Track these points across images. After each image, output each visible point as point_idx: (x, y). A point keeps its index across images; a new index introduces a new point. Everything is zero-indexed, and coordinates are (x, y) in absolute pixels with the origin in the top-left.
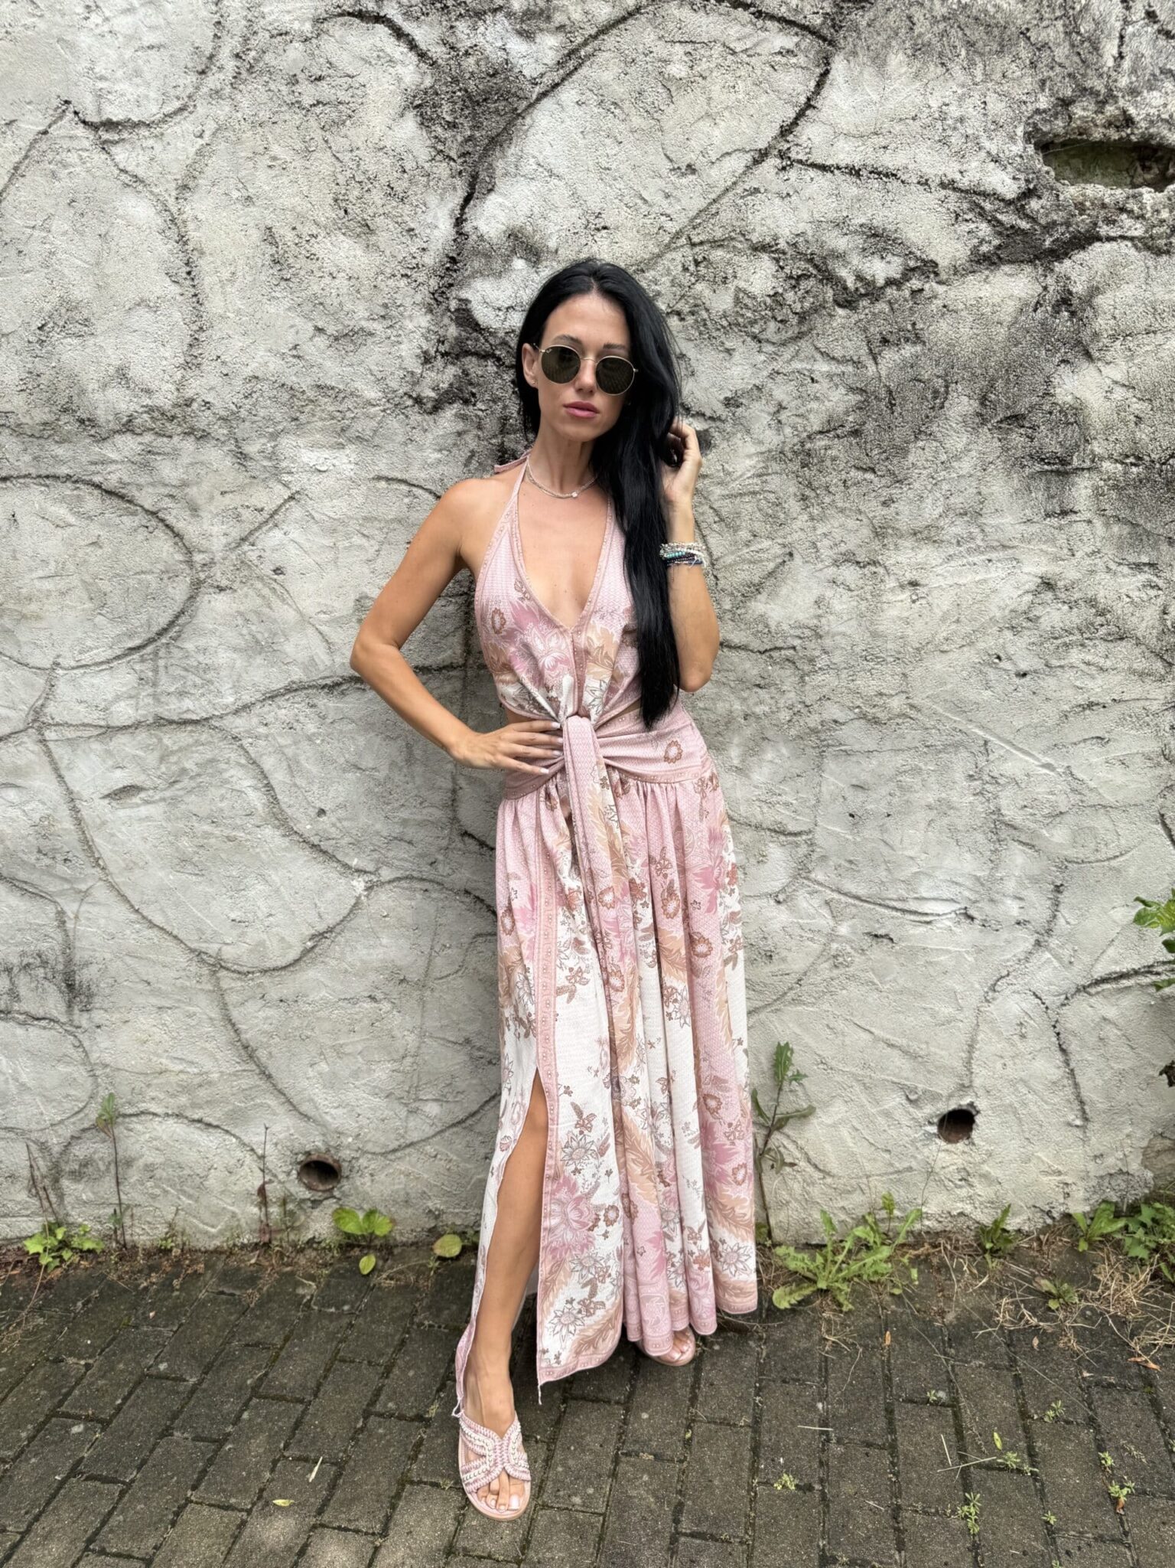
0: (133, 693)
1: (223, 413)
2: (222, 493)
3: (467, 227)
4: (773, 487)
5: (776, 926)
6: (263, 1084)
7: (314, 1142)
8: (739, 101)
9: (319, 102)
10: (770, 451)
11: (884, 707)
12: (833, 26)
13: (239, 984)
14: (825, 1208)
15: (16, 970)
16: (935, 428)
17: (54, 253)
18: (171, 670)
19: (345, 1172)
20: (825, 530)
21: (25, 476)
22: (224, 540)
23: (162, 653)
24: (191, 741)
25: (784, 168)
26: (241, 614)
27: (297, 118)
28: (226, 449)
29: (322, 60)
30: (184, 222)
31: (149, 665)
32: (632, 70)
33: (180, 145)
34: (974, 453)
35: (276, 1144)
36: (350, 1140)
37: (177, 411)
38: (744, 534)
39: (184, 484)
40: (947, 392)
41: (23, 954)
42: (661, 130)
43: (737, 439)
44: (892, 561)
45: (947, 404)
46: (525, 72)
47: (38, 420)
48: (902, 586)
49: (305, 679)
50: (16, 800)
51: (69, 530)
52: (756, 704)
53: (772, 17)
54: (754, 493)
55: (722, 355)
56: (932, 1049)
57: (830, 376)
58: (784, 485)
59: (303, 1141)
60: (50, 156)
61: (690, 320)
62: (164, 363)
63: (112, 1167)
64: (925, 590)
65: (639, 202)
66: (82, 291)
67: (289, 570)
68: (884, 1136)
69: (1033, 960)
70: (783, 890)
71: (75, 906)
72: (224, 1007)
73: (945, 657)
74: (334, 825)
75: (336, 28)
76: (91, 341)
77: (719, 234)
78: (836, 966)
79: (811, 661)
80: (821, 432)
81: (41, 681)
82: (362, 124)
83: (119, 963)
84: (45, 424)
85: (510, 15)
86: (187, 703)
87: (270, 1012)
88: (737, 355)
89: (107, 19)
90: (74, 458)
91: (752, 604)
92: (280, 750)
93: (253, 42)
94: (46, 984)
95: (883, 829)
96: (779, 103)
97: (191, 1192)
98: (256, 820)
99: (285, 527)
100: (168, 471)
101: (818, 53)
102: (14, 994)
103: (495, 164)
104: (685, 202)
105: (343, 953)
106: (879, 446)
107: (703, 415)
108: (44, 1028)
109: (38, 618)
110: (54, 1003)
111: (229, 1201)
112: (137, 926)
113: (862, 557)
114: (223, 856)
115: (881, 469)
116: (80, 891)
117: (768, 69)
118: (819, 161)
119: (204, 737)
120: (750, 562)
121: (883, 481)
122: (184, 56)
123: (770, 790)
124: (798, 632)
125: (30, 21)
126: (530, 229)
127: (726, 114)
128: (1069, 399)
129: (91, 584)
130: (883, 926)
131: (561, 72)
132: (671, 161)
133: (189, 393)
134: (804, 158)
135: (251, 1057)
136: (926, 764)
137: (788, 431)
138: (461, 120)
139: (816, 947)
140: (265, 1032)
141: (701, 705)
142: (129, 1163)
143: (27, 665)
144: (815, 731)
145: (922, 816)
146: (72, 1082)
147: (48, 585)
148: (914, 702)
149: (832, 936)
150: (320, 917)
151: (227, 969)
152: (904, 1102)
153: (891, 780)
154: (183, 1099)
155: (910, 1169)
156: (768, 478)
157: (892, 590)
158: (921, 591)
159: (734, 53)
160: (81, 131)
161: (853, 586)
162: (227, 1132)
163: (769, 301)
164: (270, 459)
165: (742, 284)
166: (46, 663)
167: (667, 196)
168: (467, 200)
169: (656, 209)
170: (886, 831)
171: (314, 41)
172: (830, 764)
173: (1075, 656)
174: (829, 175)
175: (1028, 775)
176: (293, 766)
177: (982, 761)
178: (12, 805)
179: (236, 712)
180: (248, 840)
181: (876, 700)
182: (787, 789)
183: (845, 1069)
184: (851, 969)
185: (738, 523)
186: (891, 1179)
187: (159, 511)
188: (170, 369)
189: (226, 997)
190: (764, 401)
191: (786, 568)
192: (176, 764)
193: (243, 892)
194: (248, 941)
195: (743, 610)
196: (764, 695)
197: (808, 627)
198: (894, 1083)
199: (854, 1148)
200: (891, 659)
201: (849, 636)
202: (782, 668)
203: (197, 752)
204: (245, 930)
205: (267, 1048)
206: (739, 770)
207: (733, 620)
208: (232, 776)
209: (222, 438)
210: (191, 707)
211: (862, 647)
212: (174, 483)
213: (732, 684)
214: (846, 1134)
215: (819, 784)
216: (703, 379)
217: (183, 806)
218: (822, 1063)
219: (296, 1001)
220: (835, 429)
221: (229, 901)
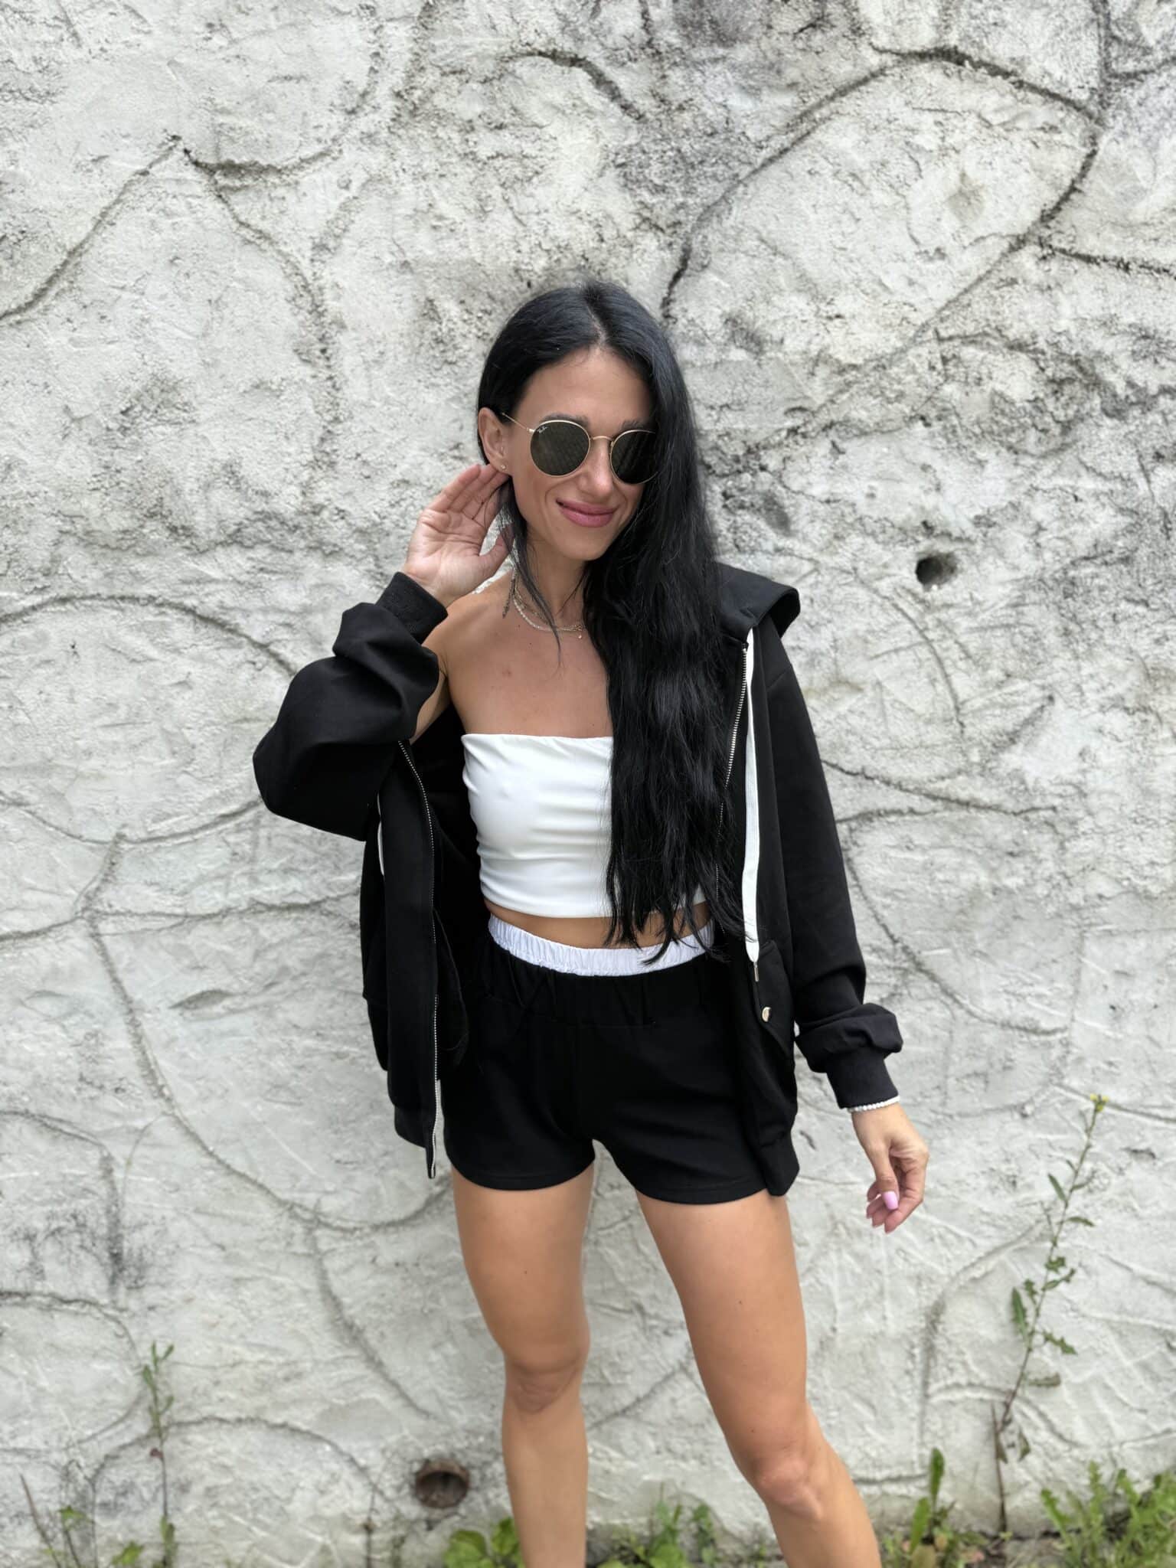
0: (223, 871)
1: (361, 524)
3: (675, 309)
4: (1029, 619)
5: (1018, 1146)
6: (371, 1375)
7: (435, 1446)
8: (997, 180)
9: (498, 155)
10: (1027, 578)
11: (1156, 878)
12: (1101, 103)
13: (344, 1244)
14: (1071, 1487)
15: (40, 1238)
17: (146, 321)
18: (274, 842)
19: (475, 1481)
20: (1091, 670)
21: (92, 597)
23: (263, 821)
24: (296, 931)
25: (1044, 258)
27: (471, 172)
28: (362, 568)
29: (505, 106)
30: (321, 289)
31: (247, 835)
32: (875, 137)
33: (319, 195)
35: (383, 1451)
36: (482, 1439)
37: (301, 519)
38: (995, 674)
39: (306, 611)
41: (51, 1216)
42: (907, 207)
43: (988, 565)
44: (1166, 708)
46: (749, 133)
47: (114, 527)
50: (55, 1012)
51: (149, 665)
52: (1008, 876)
53: (1033, 88)
54: (1008, 626)
55: (972, 467)
57: (1097, 495)
58: (1042, 618)
59: (420, 1444)
60: (149, 201)
61: (937, 426)
62: (288, 459)
63: (160, 1496)
65: (879, 289)
66: (183, 365)
68: (1140, 1393)
70: (1031, 1101)
71: (127, 1150)
75: (522, 67)
76: (191, 430)
77: (970, 328)
78: (1090, 1191)
79: (1073, 823)
80: (1086, 558)
81: (98, 859)
82: (551, 183)
83: (184, 1223)
84: (125, 532)
85: (733, 68)
86: (294, 883)
87: (383, 1279)
88: (990, 469)
89: (233, 42)
90: (160, 575)
91: (1005, 756)
93: (419, 80)
94: (82, 1254)
95: (1149, 1023)
96: (1042, 184)
97: (268, 1521)
100: (287, 595)
101: (1084, 131)
102: (36, 1270)
103: (710, 237)
104: (932, 291)
106: (1154, 576)
107: (949, 535)
108: (76, 1314)
109: (100, 777)
110: (91, 1280)
111: (317, 1529)
112: (211, 1173)
113: (1130, 703)
115: (1155, 603)
116: (136, 1130)
117: (1029, 145)
118: (1083, 251)
120: (1002, 706)
121: (1158, 616)
122: (330, 89)
123: (1020, 980)
124: (1060, 790)
125: (133, 38)
126: (750, 314)
127: (982, 193)
129: (174, 735)
130: (1143, 1139)
131: (792, 135)
132: (917, 242)
133: (319, 498)
134: (1067, 248)
135: (355, 1339)
137: (1048, 556)
138: (672, 184)
140: (377, 1306)
141: (940, 876)
142: (184, 1488)
143: (80, 837)
144: (1076, 908)
146: (111, 1384)
147: (116, 736)
151: (327, 1225)
152: (1165, 1350)
153: (1160, 965)
154: (263, 1400)
155: (1168, 1431)
156: (1025, 609)
157: (1165, 741)
159: (989, 126)
160: (191, 174)
161: (1121, 736)
162: (319, 1438)
163: (1027, 405)
165: (999, 387)
166: (107, 835)
167: (911, 283)
168: (677, 277)
169: (895, 298)
170: (1153, 1024)
171: (495, 82)
172: (1092, 947)
174: (1095, 267)
178: (49, 1019)
180: (363, 1056)
181: (1147, 871)
182: (1039, 977)
183: (1100, 1315)
184: (1108, 1194)
185: (988, 660)
186: (1147, 1448)
187: (271, 643)
188: (295, 468)
189: (328, 1264)
190: (1020, 522)
191: (1046, 714)
192: (276, 960)
193: (352, 1125)
194: (356, 1187)
195: (994, 764)
196: (1018, 865)
197: (1070, 784)
198: (1155, 1329)
199: (1106, 1410)
200: (1163, 822)
201: (1118, 795)
202: (1040, 832)
203: (303, 944)
204: (353, 1173)
205: (376, 1328)
206: (984, 955)
207: (982, 775)
208: (347, 975)
209: (359, 556)
210: (299, 888)
211: (1132, 807)
212: (293, 609)
213: (980, 852)
214: (1096, 1392)
215: (1078, 972)
216: (952, 493)
217: (280, 1016)
218: (1073, 1310)
219: (417, 1265)
220: (1103, 554)
221: (333, 1136)
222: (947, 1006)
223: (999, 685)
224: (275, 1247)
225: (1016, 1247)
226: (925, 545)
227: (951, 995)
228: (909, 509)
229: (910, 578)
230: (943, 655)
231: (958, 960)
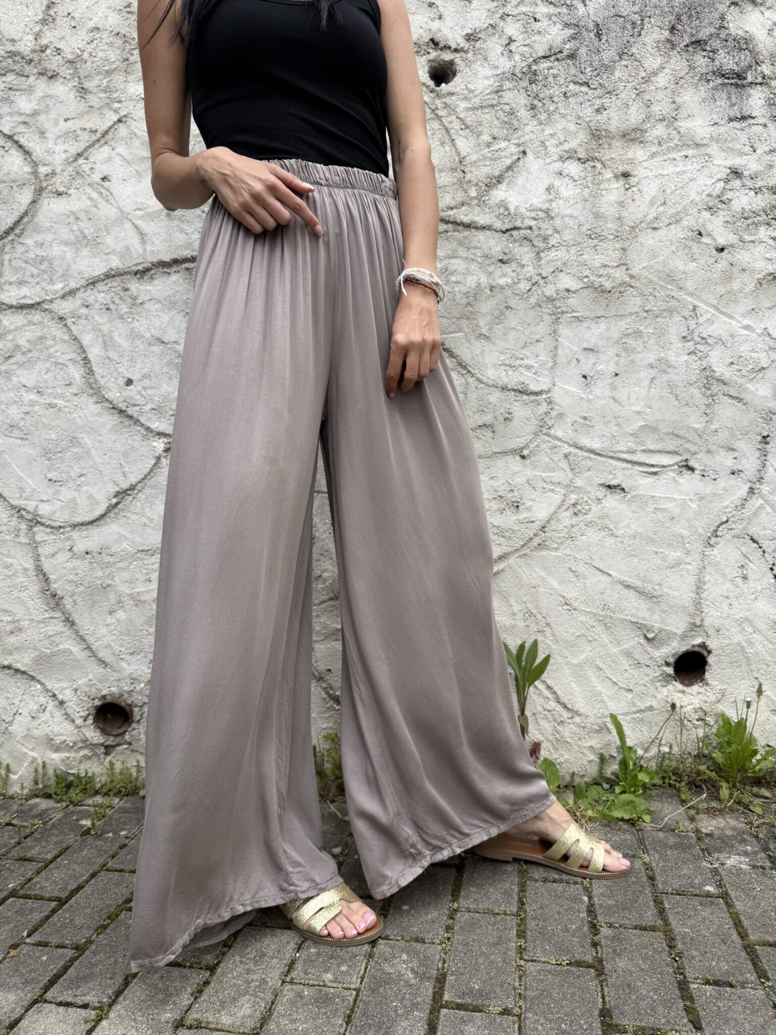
1: (70, 57)
2: (66, 120)
4: (507, 100)
5: (519, 480)
6: (67, 631)
7: (110, 688)
10: (503, 73)
11: (608, 276)
13: (52, 537)
16: (634, 50)
18: (13, 262)
19: (137, 717)
20: (551, 132)
22: (64, 156)
23: (6, 250)
24: (25, 322)
26: (73, 213)
28: (70, 85)
34: (667, 70)
35: (76, 690)
36: (142, 685)
37: (34, 55)
38: (486, 138)
39: (35, 113)
40: (642, 24)
43: (477, 66)
44: (608, 157)
45: (642, 32)
48: (616, 177)
49: (121, 266)
52: (500, 277)
54: (493, 106)
55: (463, 3)
56: (665, 590)
57: (550, 17)
58: (517, 99)
59: (99, 686)
62: (27, 19)
64: (636, 180)
67: (114, 178)
68: (626, 675)
69: (749, 505)
70: (526, 446)
72: (37, 558)
73: (657, 234)
74: (139, 393)
78: (575, 514)
79: (545, 239)
80: (544, 57)
86: (25, 291)
87: (77, 563)
88: (475, 4)
91: (494, 192)
92: (97, 329)
95: (613, 387)
98: (74, 390)
99: (113, 143)
100: (25, 104)
105: (142, 509)
106: (592, 65)
107: (450, 48)
111: (29, 745)
113: (582, 155)
114: (45, 420)
115: (594, 83)
119: (37, 316)
120: (491, 159)
121: (596, 92)
123: (514, 355)
124: (533, 214)
128: (741, 33)
130: (615, 477)
133: (44, 41)
135: (57, 604)
136: (646, 328)
137: (517, 57)
139: (557, 498)
140: (71, 582)
141: (453, 279)
144: (550, 300)
145: (645, 375)
148: (635, 271)
149: (570, 487)
150: (124, 476)
151: (42, 524)
152: (643, 641)
153: (617, 343)
155: (651, 708)
156: (504, 94)
157: (609, 180)
158: (633, 181)
161: (576, 177)
162: (33, 678)
164: (105, 91)
170: (615, 388)
172: (564, 331)
173: (763, 233)
175: (732, 336)
176: (107, 343)
177: (692, 324)
179: (63, 297)
180: (66, 407)
181: (601, 271)
182: (528, 354)
183: (587, 610)
184: (589, 516)
185: (480, 129)
186: (634, 719)
187: (15, 134)
188: (31, 25)
189: (39, 549)
190: (497, 36)
191: (521, 163)
192: (12, 340)
193: (60, 455)
194: (61, 498)
195: (487, 198)
196: (507, 269)
197: (541, 210)
198: (632, 622)
199: (599, 688)
200: (611, 237)
201: (576, 218)
202: (521, 245)
203: (29, 330)
204: (60, 488)
205: (72, 596)
206: (487, 338)
207: (479, 206)
208: (56, 352)
209: (68, 77)
210: (28, 294)
211: (587, 226)
212: (28, 112)
213: (480, 260)
214: (591, 673)
215: (556, 348)
216: (449, 21)
217: (15, 379)
218: (566, 604)
219: (100, 553)
220: (555, 54)
221: (47, 462)
222: (463, 375)
223: (488, 145)
224: (8, 538)
225: (521, 553)
226: (434, 54)
227: (465, 368)
228: (421, 31)
229: (424, 76)
230: (450, 126)
231: (469, 341)
